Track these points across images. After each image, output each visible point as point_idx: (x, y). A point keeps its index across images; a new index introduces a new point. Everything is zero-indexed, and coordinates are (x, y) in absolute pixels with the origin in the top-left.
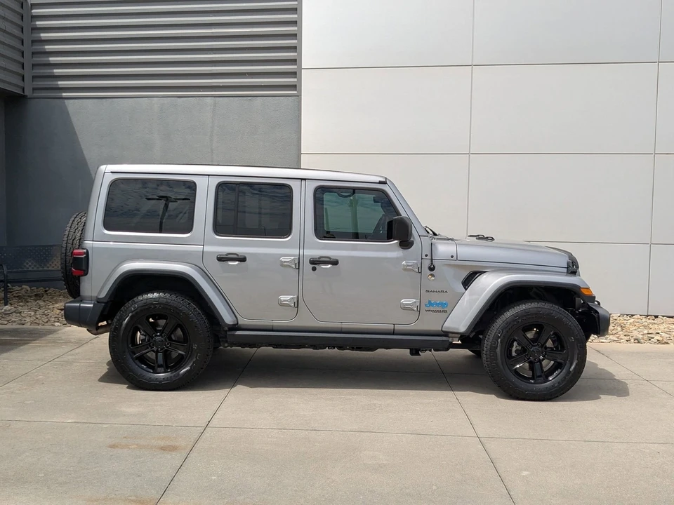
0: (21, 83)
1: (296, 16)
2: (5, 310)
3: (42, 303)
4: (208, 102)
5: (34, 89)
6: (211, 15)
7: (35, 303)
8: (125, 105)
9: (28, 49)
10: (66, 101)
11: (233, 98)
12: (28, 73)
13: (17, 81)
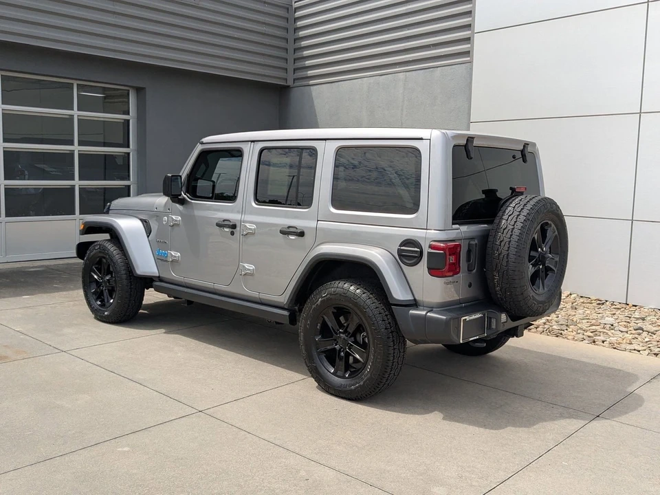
0: (284, 76)
5: (294, 80)
9: (291, 46)
10: (312, 87)
11: (418, 71)
12: (291, 67)
13: (282, 74)
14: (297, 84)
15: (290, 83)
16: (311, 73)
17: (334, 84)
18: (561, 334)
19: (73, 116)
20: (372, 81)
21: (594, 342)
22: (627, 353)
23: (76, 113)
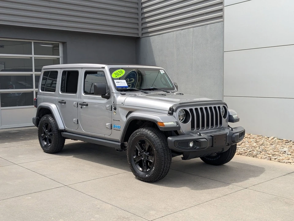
0: (137, 32)
4: (191, 30)
5: (142, 34)
11: (199, 27)
12: (140, 27)
13: (135, 31)
14: (144, 36)
15: (140, 36)
16: (150, 30)
17: (160, 35)
18: (256, 156)
19: (32, 57)
20: (178, 33)
21: (271, 159)
22: (285, 164)
23: (33, 56)
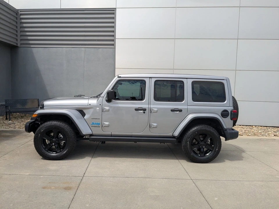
0: (16, 42)
1: (114, 20)
2: (9, 123)
3: (23, 120)
4: (83, 49)
5: (21, 44)
6: (84, 19)
7: (20, 120)
8: (54, 50)
9: (19, 30)
10: (32, 48)
12: (19, 38)
14: (23, 46)
15: (19, 45)
